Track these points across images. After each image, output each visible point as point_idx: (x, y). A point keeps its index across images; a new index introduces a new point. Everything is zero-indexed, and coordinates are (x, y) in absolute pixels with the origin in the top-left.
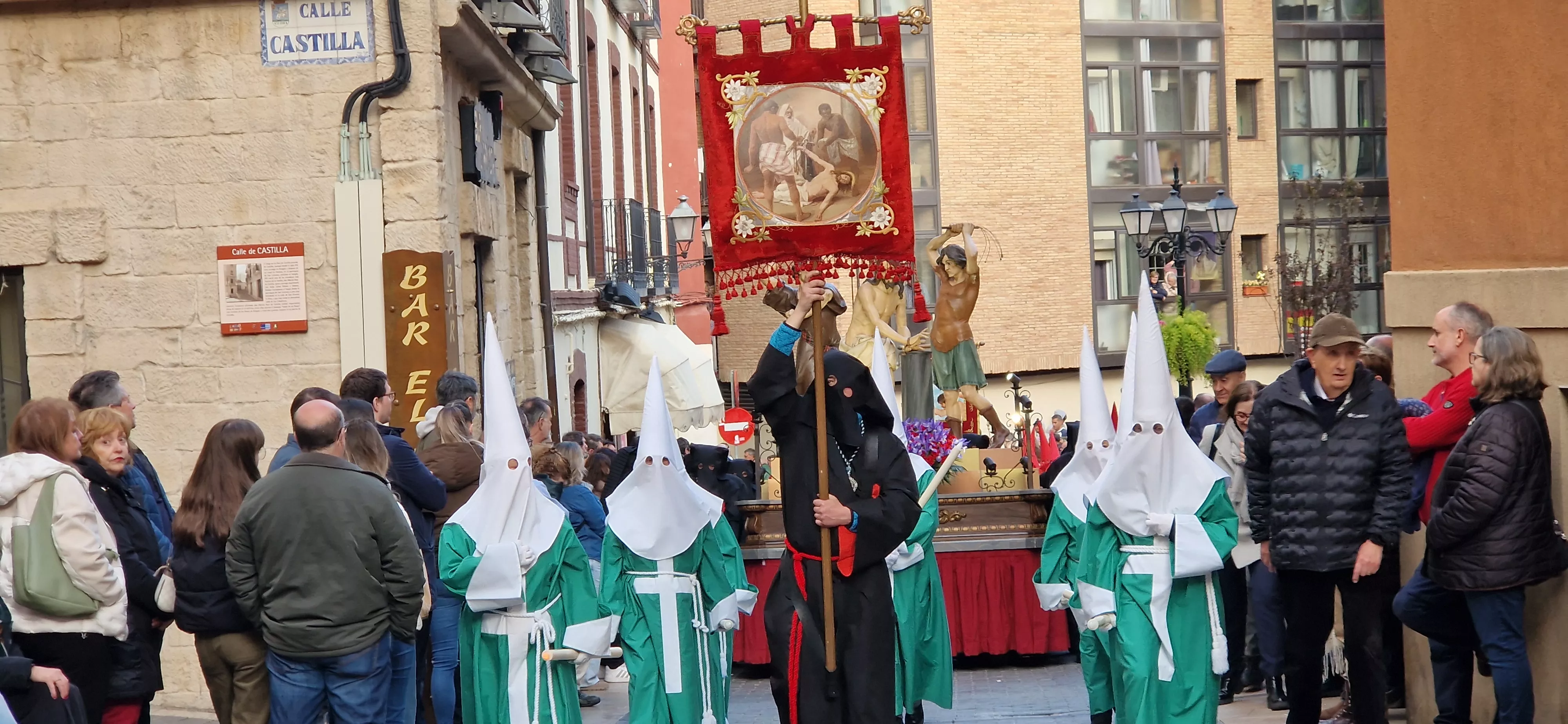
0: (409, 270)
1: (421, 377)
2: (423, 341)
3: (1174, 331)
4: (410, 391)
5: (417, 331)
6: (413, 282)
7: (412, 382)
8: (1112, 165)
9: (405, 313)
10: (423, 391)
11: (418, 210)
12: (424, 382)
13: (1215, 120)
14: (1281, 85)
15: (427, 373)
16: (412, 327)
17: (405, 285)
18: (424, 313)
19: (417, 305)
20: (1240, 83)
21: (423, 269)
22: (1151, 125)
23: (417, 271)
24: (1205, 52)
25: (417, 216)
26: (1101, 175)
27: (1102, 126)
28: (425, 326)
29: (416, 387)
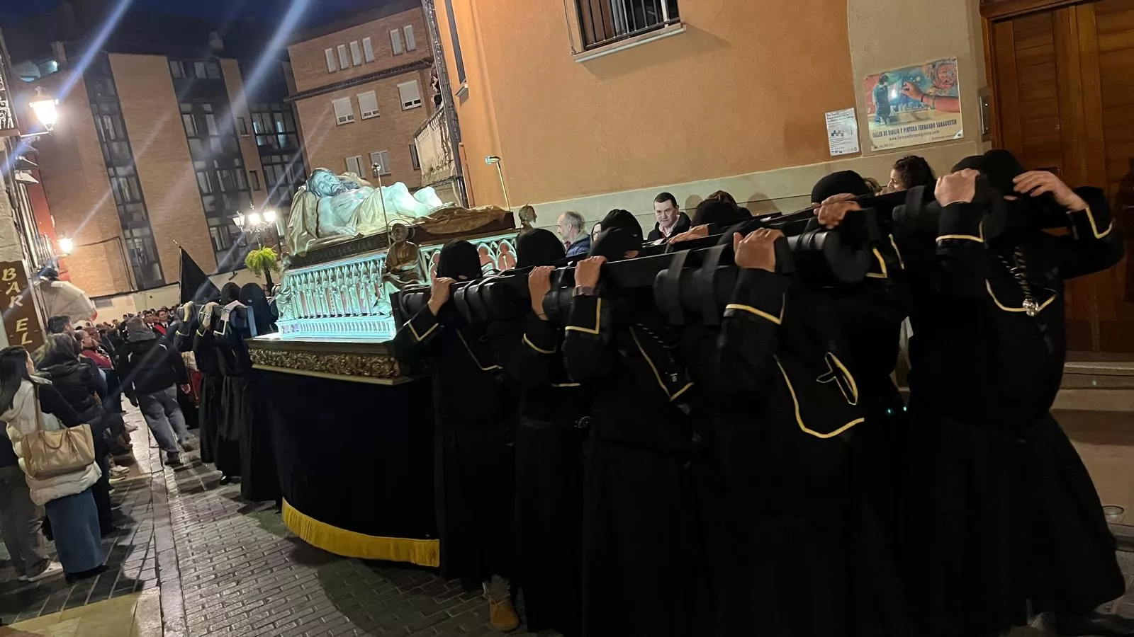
0: (5, 272)
1: (23, 322)
2: (21, 305)
3: (261, 256)
4: (17, 331)
5: (15, 300)
6: (9, 277)
7: (18, 326)
8: (212, 204)
9: (8, 293)
10: (26, 329)
11: (4, 242)
12: (25, 324)
13: (245, 185)
14: (265, 172)
15: (26, 319)
16: (13, 298)
17: (4, 279)
18: (18, 291)
19: (14, 287)
20: (251, 172)
21: (13, 270)
22: (223, 190)
23: (10, 271)
24: (237, 162)
25: (5, 244)
26: (209, 209)
27: (205, 191)
28: (20, 297)
29: (21, 327)
